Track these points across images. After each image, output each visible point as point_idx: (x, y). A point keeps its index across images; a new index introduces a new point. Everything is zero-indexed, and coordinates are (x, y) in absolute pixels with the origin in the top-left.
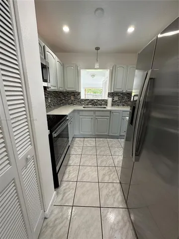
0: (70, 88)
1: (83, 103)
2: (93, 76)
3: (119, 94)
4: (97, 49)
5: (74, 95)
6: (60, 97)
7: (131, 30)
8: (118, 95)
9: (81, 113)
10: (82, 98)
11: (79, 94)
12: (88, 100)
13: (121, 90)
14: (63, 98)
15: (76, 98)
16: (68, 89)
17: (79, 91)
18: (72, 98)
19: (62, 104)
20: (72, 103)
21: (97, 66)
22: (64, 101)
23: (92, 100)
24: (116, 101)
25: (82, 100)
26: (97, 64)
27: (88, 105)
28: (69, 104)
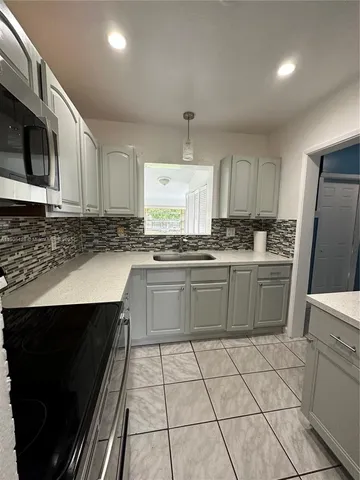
0: (116, 206)
1: (151, 244)
2: (165, 181)
3: (238, 222)
4: (189, 116)
5: (127, 226)
6: (86, 232)
7: (286, 69)
8: (236, 225)
9: (151, 277)
10: (147, 233)
11: (140, 221)
12: (164, 237)
13: (246, 214)
14: (96, 235)
15: (130, 233)
16: (112, 212)
17: (141, 217)
18: (122, 234)
19: (91, 251)
20: (121, 247)
21: (188, 155)
22: (96, 241)
23: (174, 238)
24: (232, 238)
25: (149, 238)
26: (188, 151)
27: (163, 249)
28: (112, 249)
